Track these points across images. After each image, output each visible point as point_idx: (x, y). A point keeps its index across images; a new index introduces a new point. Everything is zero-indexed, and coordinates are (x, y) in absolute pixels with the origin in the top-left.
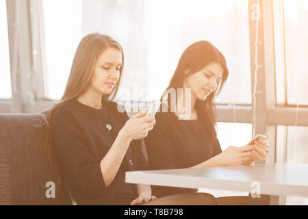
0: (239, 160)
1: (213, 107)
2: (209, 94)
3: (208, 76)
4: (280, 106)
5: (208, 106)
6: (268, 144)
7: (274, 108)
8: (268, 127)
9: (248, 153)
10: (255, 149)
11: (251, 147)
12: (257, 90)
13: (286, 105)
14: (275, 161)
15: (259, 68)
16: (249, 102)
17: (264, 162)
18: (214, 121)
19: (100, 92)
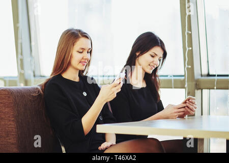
0: (176, 114)
1: (157, 78)
2: (154, 69)
3: (153, 56)
4: (205, 76)
5: (153, 77)
6: (196, 103)
7: (200, 77)
8: (196, 91)
9: (182, 110)
10: (187, 107)
11: (185, 105)
12: (188, 65)
13: (209, 75)
14: (202, 115)
15: (189, 50)
16: (183, 73)
17: (194, 115)
18: (158, 88)
19: (77, 69)
